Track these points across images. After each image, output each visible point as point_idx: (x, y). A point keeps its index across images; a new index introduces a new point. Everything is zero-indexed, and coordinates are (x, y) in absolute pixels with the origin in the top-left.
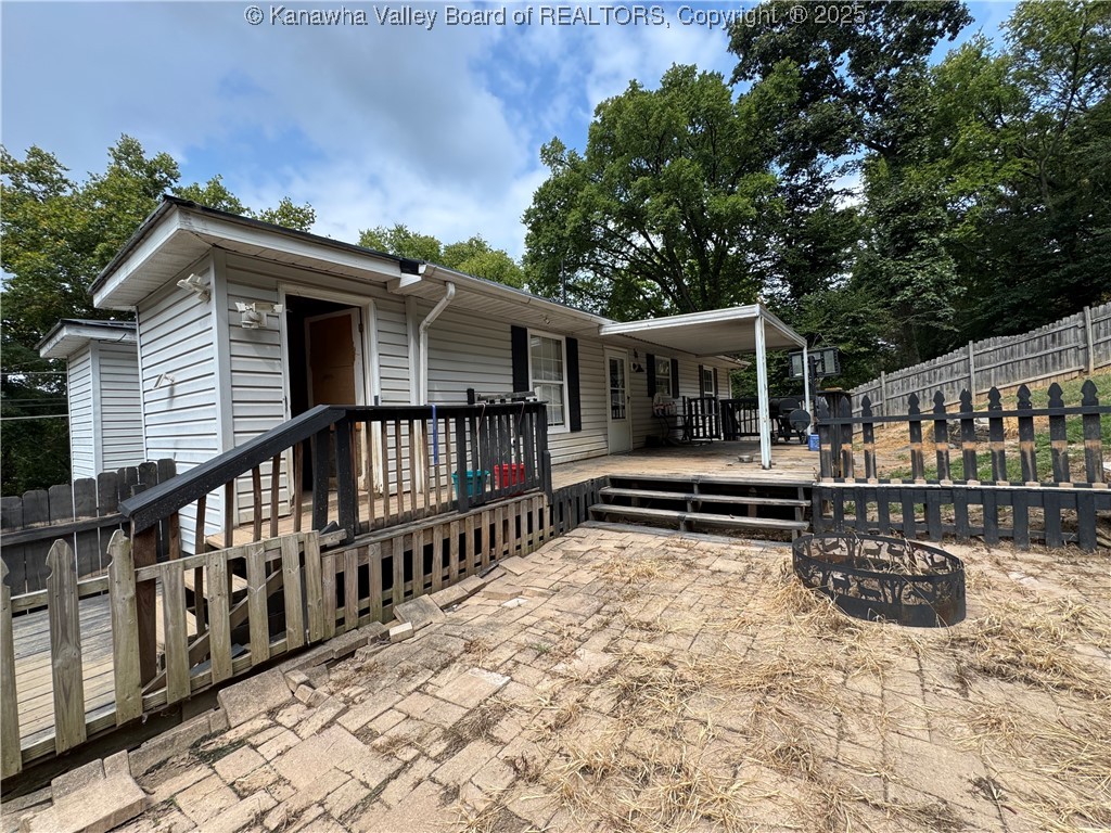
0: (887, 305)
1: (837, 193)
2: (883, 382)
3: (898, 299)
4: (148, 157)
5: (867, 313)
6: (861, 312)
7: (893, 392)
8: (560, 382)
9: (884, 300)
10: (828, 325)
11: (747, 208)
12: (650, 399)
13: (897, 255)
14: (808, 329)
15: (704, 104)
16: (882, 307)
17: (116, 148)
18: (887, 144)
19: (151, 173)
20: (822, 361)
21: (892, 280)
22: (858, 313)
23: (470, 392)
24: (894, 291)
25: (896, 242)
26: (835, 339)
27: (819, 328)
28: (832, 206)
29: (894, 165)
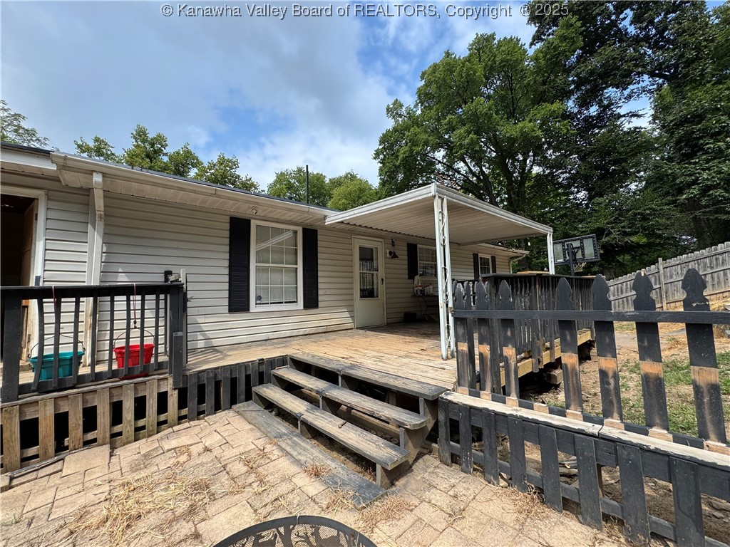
0: (674, 202)
1: (624, 116)
2: (661, 268)
3: (684, 197)
4: (151, 135)
5: (654, 210)
6: (647, 209)
7: (671, 277)
8: (295, 266)
9: (670, 198)
10: (616, 221)
11: (534, 131)
12: (411, 281)
13: (682, 161)
14: (597, 225)
15: (498, 59)
16: (668, 204)
17: (135, 133)
18: (669, 71)
19: (152, 145)
20: (582, 248)
21: (678, 181)
22: (645, 210)
23: (168, 273)
24: (680, 191)
25: (681, 149)
26: (625, 232)
27: (608, 223)
28: (619, 126)
29: (676, 87)
